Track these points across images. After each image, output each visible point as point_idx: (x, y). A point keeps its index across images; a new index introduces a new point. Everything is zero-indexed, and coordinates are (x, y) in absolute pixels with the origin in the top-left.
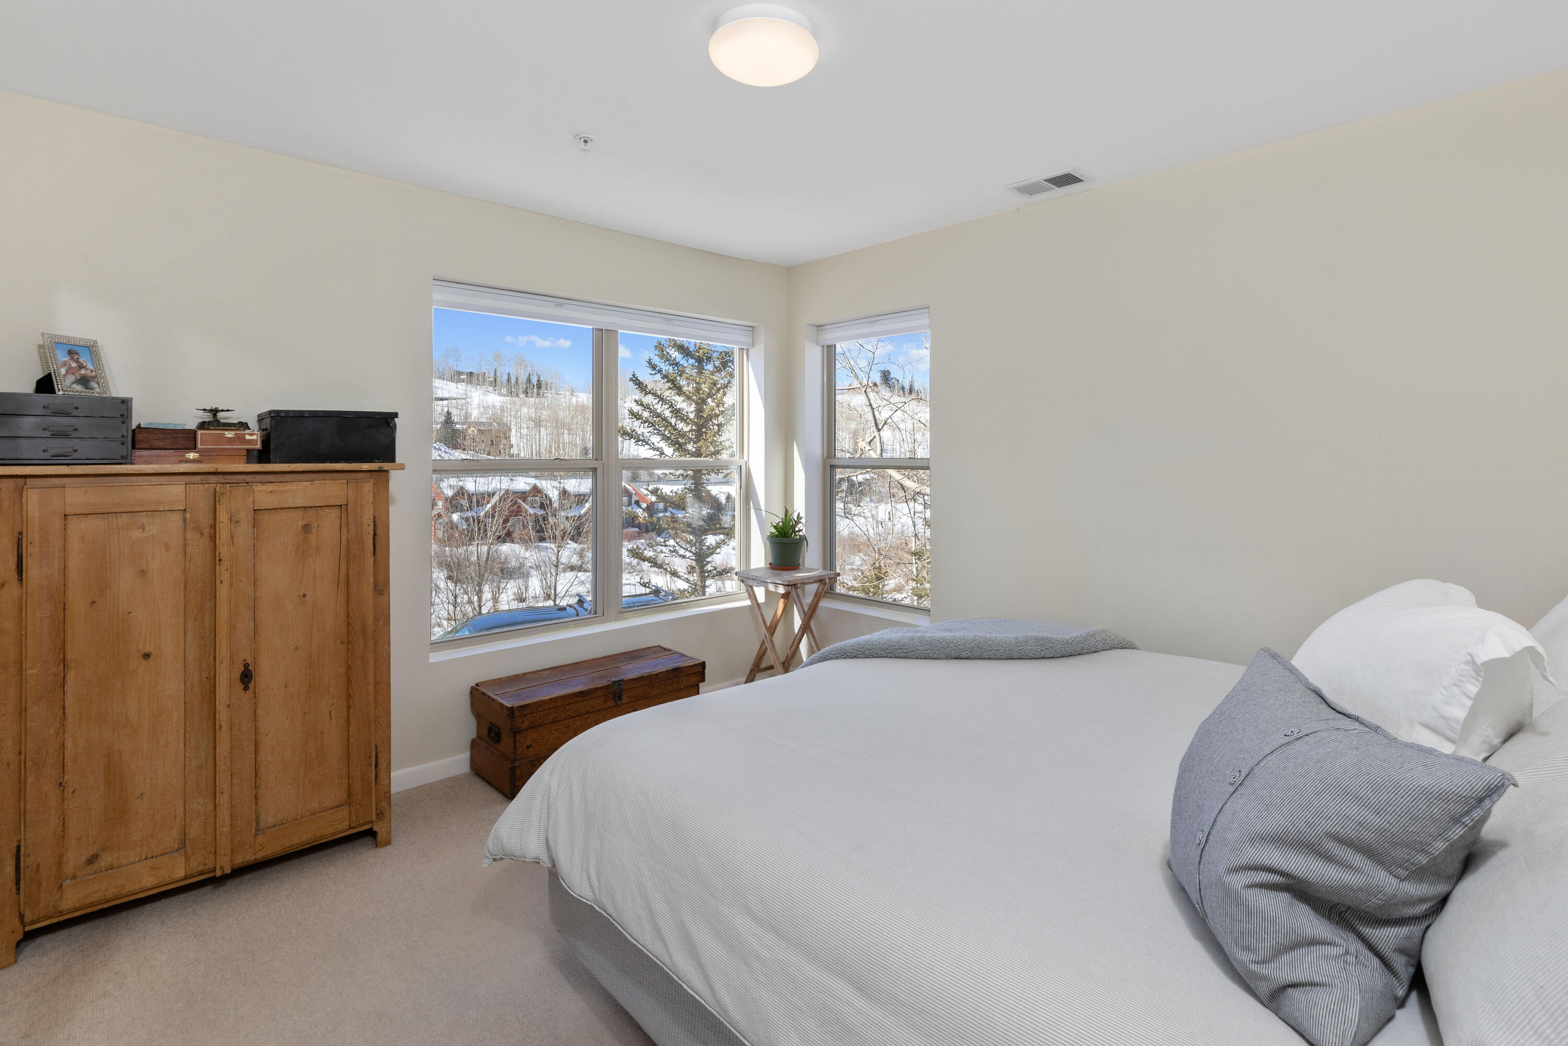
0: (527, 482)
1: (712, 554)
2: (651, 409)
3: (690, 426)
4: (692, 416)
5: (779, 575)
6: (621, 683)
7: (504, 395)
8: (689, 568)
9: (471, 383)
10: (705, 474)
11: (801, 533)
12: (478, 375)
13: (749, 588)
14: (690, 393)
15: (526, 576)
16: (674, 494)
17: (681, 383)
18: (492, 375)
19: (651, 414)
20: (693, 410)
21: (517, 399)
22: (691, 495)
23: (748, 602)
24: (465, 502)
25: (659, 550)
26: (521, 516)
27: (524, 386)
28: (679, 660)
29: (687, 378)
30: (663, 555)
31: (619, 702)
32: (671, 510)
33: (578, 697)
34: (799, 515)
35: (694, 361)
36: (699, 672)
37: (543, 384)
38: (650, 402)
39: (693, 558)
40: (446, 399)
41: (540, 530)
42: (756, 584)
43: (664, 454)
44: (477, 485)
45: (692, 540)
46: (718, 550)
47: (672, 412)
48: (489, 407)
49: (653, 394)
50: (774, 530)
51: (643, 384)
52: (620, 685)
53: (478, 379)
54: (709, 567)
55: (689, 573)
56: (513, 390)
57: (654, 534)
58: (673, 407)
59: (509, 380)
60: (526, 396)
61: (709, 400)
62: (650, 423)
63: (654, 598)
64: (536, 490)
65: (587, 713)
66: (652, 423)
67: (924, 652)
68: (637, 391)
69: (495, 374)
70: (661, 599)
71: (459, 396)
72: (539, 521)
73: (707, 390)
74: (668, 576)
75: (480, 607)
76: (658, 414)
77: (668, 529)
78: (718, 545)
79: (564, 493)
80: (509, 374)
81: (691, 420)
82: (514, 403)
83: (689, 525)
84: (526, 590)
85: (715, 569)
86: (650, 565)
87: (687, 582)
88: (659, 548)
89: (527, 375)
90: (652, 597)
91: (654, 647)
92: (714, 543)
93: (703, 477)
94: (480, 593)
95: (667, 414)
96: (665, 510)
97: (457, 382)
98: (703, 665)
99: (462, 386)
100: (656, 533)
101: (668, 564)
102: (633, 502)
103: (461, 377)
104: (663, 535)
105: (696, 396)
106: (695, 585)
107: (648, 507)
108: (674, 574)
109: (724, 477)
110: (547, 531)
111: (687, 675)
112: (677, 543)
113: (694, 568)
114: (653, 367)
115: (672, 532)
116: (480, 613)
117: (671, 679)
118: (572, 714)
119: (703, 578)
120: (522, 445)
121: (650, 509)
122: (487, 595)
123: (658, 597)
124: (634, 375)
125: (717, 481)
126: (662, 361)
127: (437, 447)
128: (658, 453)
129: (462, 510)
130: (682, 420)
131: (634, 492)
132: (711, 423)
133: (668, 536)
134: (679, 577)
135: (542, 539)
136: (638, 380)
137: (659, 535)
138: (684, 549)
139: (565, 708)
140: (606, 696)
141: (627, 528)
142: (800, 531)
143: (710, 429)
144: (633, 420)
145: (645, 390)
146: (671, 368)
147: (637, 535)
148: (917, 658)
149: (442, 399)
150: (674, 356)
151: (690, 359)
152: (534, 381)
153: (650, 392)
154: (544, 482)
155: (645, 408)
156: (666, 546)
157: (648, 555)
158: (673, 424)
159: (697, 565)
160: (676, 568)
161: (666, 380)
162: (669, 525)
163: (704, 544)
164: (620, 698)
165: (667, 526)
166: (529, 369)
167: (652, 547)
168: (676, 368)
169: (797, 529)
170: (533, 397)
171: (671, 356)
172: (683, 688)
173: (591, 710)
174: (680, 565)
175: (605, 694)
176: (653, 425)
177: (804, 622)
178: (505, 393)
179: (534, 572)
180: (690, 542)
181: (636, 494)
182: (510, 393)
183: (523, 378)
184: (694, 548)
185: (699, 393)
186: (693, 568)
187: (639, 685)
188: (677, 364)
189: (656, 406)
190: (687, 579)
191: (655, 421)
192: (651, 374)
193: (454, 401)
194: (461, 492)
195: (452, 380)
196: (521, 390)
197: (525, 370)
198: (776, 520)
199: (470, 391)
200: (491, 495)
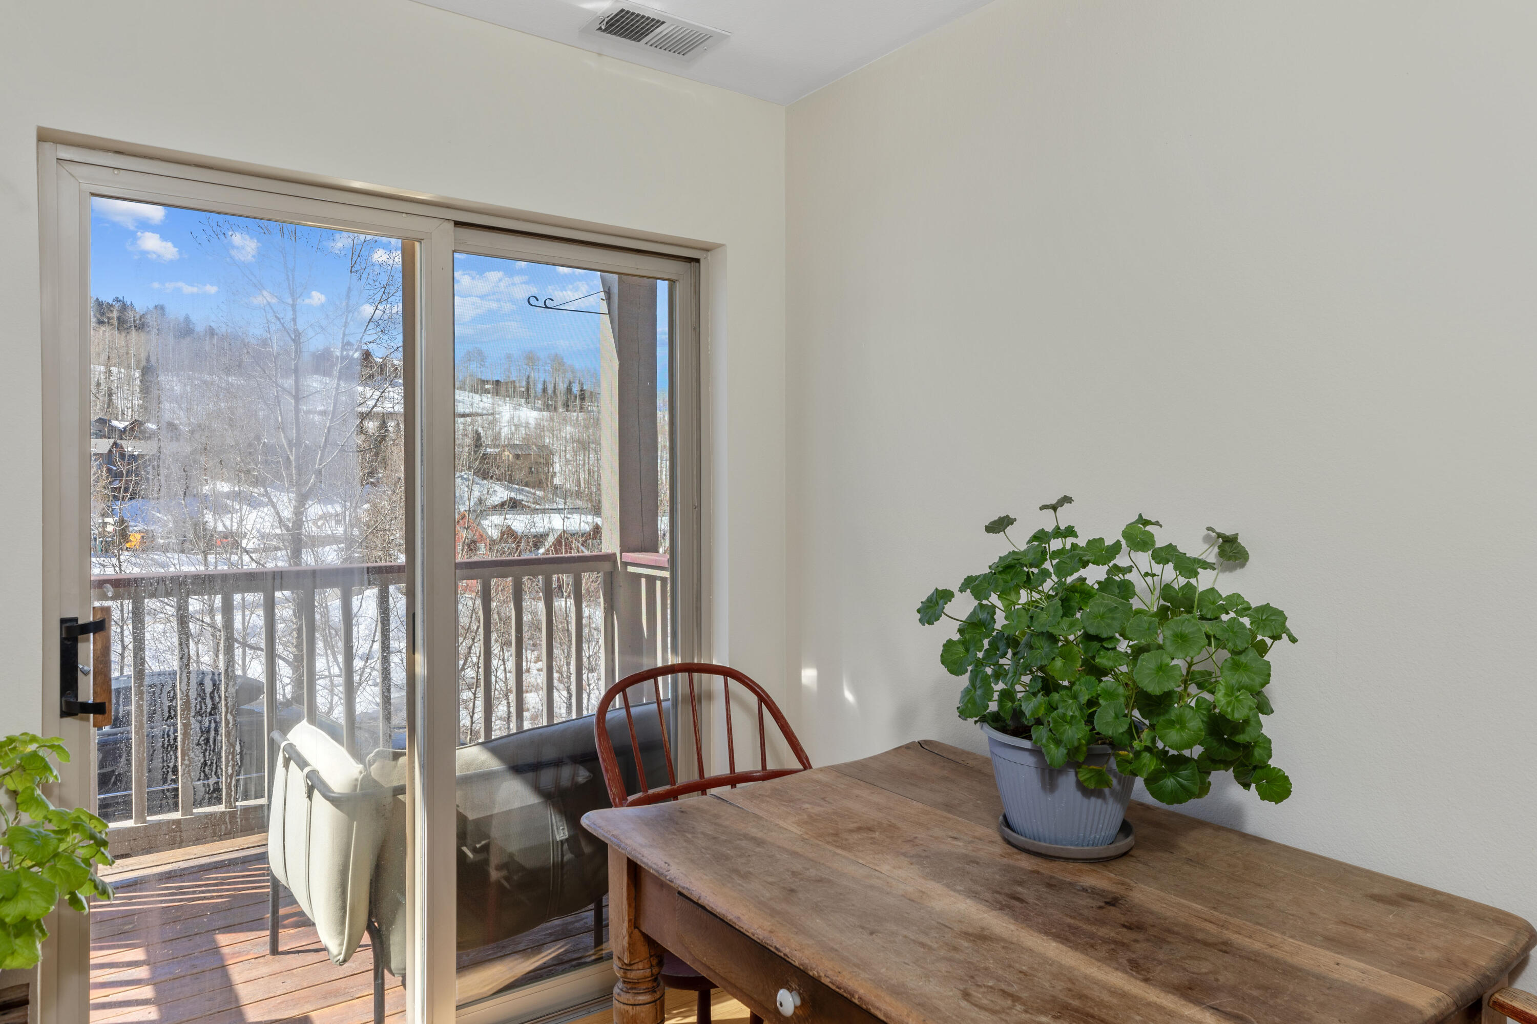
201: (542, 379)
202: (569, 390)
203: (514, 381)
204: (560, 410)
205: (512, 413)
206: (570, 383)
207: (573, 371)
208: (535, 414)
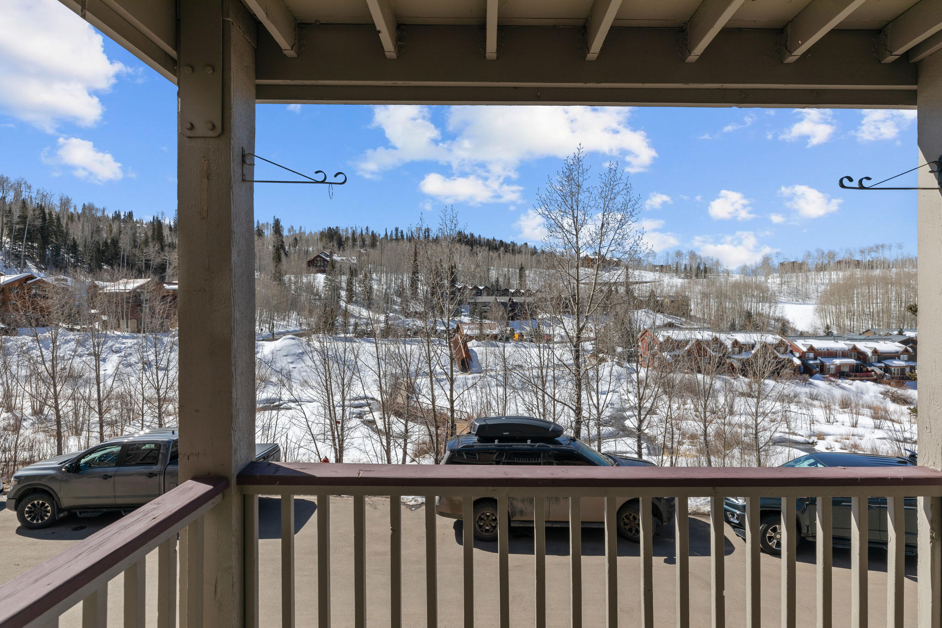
0: (709, 335)
7: (683, 278)
9: (662, 272)
12: (666, 266)
18: (675, 266)
21: (691, 280)
27: (696, 272)
32: (820, 358)
37: (708, 270)
40: (648, 282)
48: (673, 286)
53: (666, 269)
56: (688, 275)
57: (807, 376)
59: (685, 269)
60: (697, 279)
64: (715, 340)
69: (677, 265)
71: (656, 280)
79: (736, 343)
82: (690, 283)
89: (697, 264)
96: (815, 358)
97: (654, 272)
99: (657, 275)
102: (789, 352)
103: (657, 268)
107: (801, 356)
109: (861, 334)
120: (697, 309)
121: (803, 357)
127: (646, 311)
129: (669, 351)
131: (789, 344)
141: (784, 370)
147: (793, 375)
149: (646, 282)
152: (702, 267)
154: (720, 335)
166: (698, 260)
170: (701, 279)
181: (791, 346)
182: (686, 277)
183: (695, 266)
193: (654, 284)
194: (669, 340)
195: (651, 271)
196: (693, 275)
197: (696, 261)
199: (662, 277)
200: (687, 342)
201: (684, 264)
202: (698, 268)
203: (670, 266)
204: (694, 278)
205: (669, 280)
206: (699, 264)
207: (700, 258)
208: (680, 280)
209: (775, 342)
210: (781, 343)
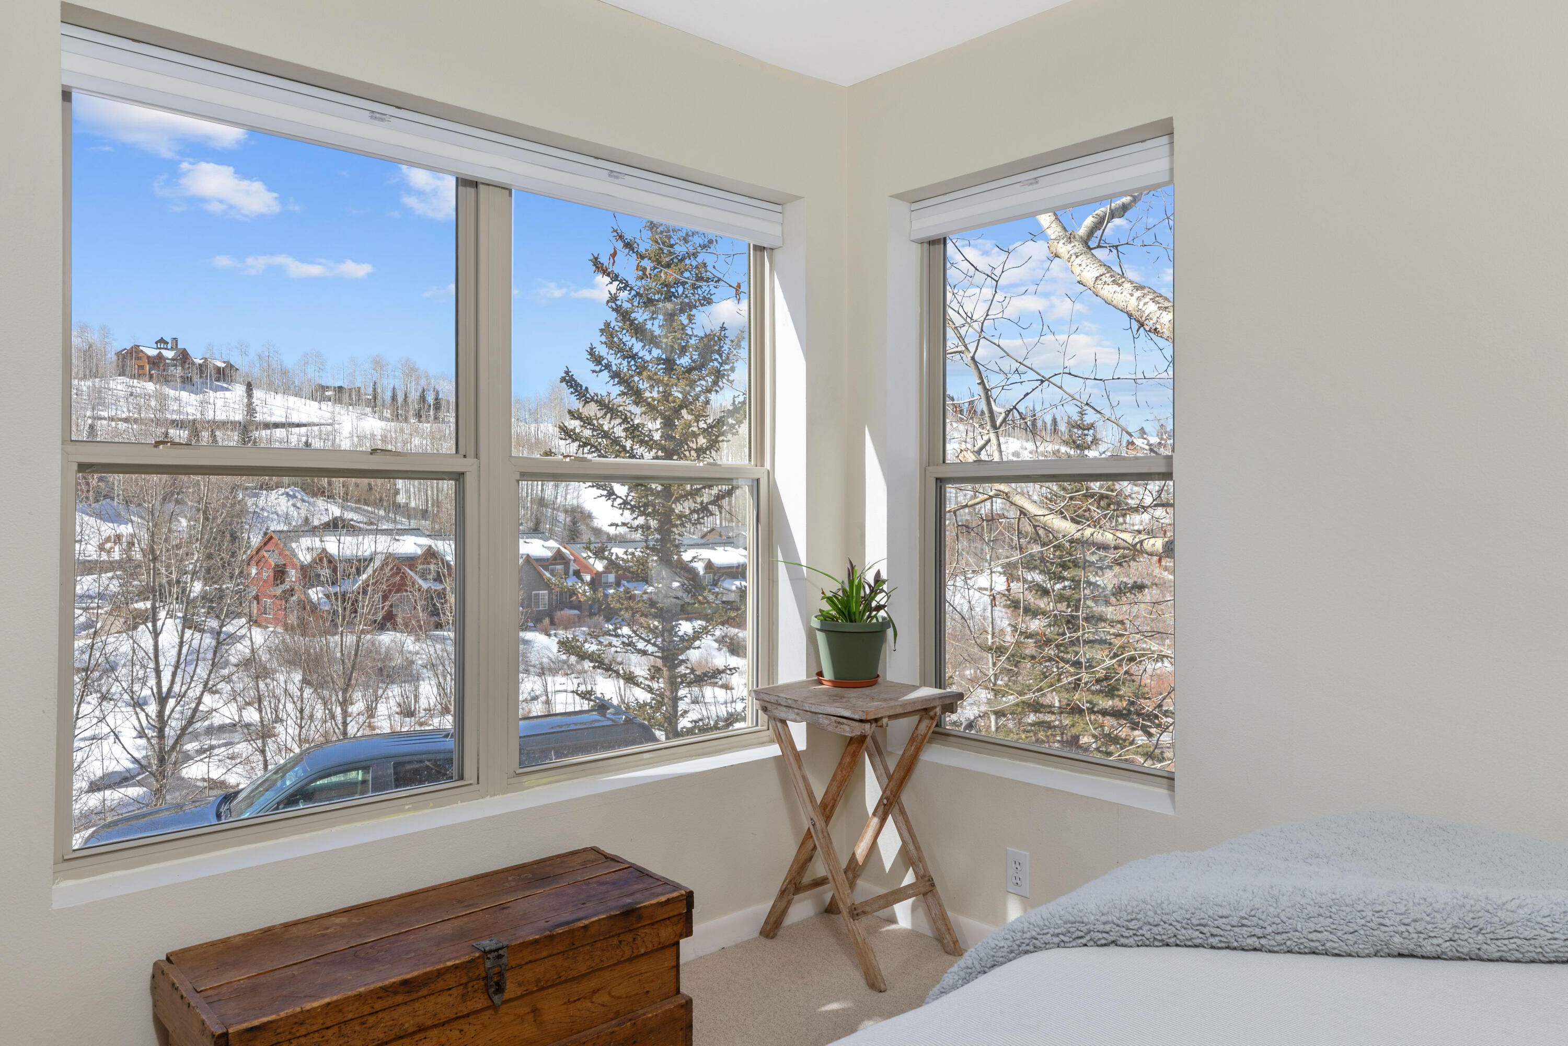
0: (418, 543)
1: (688, 648)
2: (594, 425)
3: (655, 451)
4: (657, 436)
5: (842, 697)
6: (501, 952)
7: (388, 420)
8: (653, 671)
9: (340, 402)
10: (676, 526)
11: (882, 613)
12: (350, 390)
13: (779, 725)
14: (654, 400)
15: (415, 679)
16: (630, 557)
17: (641, 386)
18: (370, 390)
19: (595, 433)
20: (659, 427)
21: (405, 425)
22: (655, 558)
23: (774, 750)
24: (325, 572)
25: (605, 643)
26: (406, 591)
27: (416, 406)
28: (636, 887)
29: (650, 378)
30: (613, 649)
31: (497, 999)
32: (626, 582)
33: (396, 993)
34: (878, 574)
35: (659, 351)
36: (680, 914)
37: (443, 403)
38: (592, 414)
39: (657, 654)
40: (305, 425)
41: (435, 613)
42: (793, 716)
43: (613, 494)
44: (341, 545)
45: (657, 628)
46: (697, 643)
47: (626, 430)
48: (365, 437)
49: (596, 402)
50: (827, 607)
51: (581, 386)
52: (500, 957)
53: (350, 396)
54: (682, 669)
55: (653, 678)
56: (400, 412)
57: (602, 618)
58: (628, 423)
59: (394, 398)
60: (420, 421)
61: (684, 412)
62: (592, 446)
63: (598, 717)
64: (430, 554)
65: (422, 1029)
66: (596, 447)
67: (1314, 936)
68: (573, 398)
69: (375, 389)
70: (609, 719)
71: (322, 421)
72: (432, 598)
73: (680, 396)
74: (622, 682)
75: (345, 724)
76: (604, 432)
77: (621, 609)
78: (697, 636)
80: (394, 389)
81: (655, 441)
82: (402, 430)
83: (653, 603)
84: (415, 699)
85: (693, 671)
86: (592, 665)
87: (649, 692)
88: (606, 640)
89: (420, 390)
90: (595, 716)
91: (584, 850)
92: (690, 631)
93: (674, 530)
94: (345, 703)
95: (619, 432)
96: (618, 584)
97: (320, 402)
98: (689, 898)
99: (327, 407)
100: (605, 617)
101: (621, 663)
102: (571, 572)
103: (327, 393)
104: (613, 621)
105: (664, 405)
106: (662, 695)
107: (593, 580)
108: (630, 679)
109: (703, 537)
110: (444, 614)
111: (653, 924)
112: (634, 632)
113: (660, 669)
114: (598, 360)
115: (627, 615)
116: (345, 733)
117: (619, 935)
118: (381, 1036)
119: (674, 685)
120: (412, 490)
121: (596, 582)
122: (358, 707)
123: (604, 716)
124: (567, 373)
125: (692, 543)
126: (611, 352)
127: (291, 493)
128: (605, 493)
129: (321, 584)
130: (642, 443)
131: (572, 558)
132: (686, 447)
133: (620, 620)
134: (638, 685)
135: (439, 626)
136: (574, 380)
137: (608, 620)
138: (646, 641)
139: (363, 1023)
140: (466, 984)
141: (562, 609)
142: (879, 608)
143: (685, 456)
144: (568, 442)
145: (585, 395)
146: (625, 363)
147: (576, 619)
148: (1290, 951)
149: (298, 425)
150: (629, 344)
151: (654, 349)
152: (430, 399)
153: (592, 400)
154: (440, 543)
155: (585, 423)
156: (617, 636)
157: (590, 650)
158: (628, 449)
159: (665, 666)
160: (633, 669)
161: (616, 380)
162: (622, 604)
163: (676, 633)
164: (500, 989)
165: (618, 605)
166: (423, 382)
167: (596, 637)
168: (633, 363)
169: (874, 604)
170: (429, 422)
171: (625, 345)
172: (645, 954)
173: (429, 1023)
174: (639, 667)
175: (464, 980)
176: (597, 450)
177: (888, 792)
178: (389, 416)
179: (425, 673)
180: (653, 631)
181: (575, 561)
182: (396, 417)
183: (414, 396)
184: (660, 640)
185: (667, 401)
186: (658, 670)
187: (544, 954)
188: (634, 357)
189: (601, 421)
190: (649, 686)
191: (600, 444)
192: (594, 371)
193: (316, 428)
194: (324, 558)
195: (313, 398)
196: (411, 413)
197: (417, 384)
198: (832, 587)
199: (339, 413)
200: (368, 561)
201: (392, 386)
202: (423, 398)
203: (359, 388)
204: (412, 421)
205: (355, 423)
206: (424, 391)
207: (428, 378)
208: (383, 424)
209: (549, 554)
210: (559, 557)
